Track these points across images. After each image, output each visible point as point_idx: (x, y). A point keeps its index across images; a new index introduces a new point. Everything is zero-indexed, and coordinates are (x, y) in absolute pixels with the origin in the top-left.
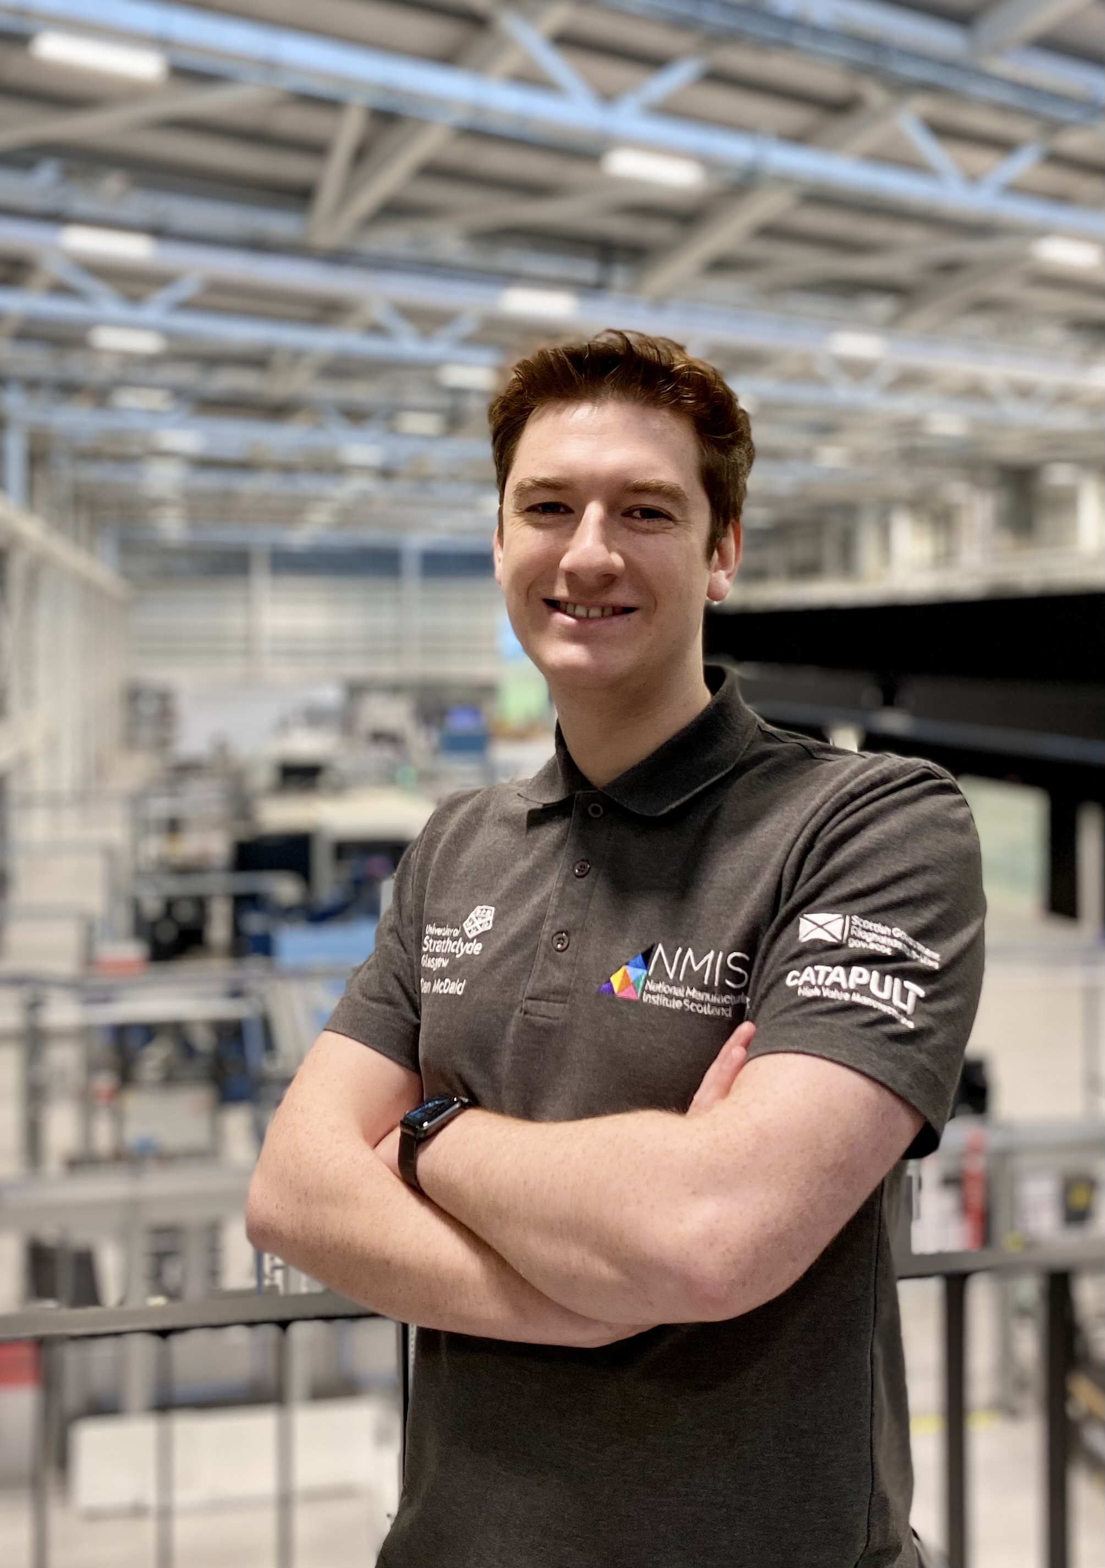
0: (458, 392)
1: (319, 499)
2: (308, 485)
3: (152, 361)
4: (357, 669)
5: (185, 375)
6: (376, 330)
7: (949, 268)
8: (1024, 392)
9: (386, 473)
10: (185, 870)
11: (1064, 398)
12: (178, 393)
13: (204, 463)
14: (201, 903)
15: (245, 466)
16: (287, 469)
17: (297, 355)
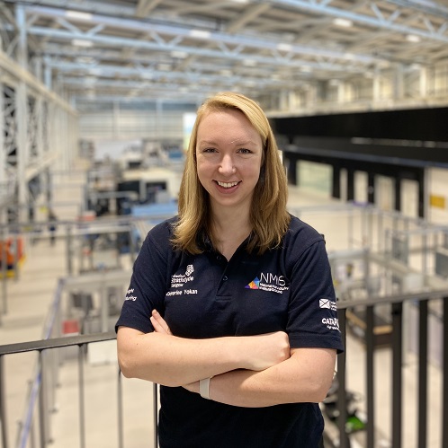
0: (176, 59)
1: (134, 88)
2: (131, 84)
3: (88, 49)
4: (145, 135)
5: (97, 53)
6: (152, 40)
7: (309, 27)
8: (326, 60)
9: (153, 81)
10: (102, 191)
11: (336, 62)
12: (95, 58)
13: (101, 78)
14: (107, 200)
15: (113, 79)
16: (125, 80)
17: (130, 48)
